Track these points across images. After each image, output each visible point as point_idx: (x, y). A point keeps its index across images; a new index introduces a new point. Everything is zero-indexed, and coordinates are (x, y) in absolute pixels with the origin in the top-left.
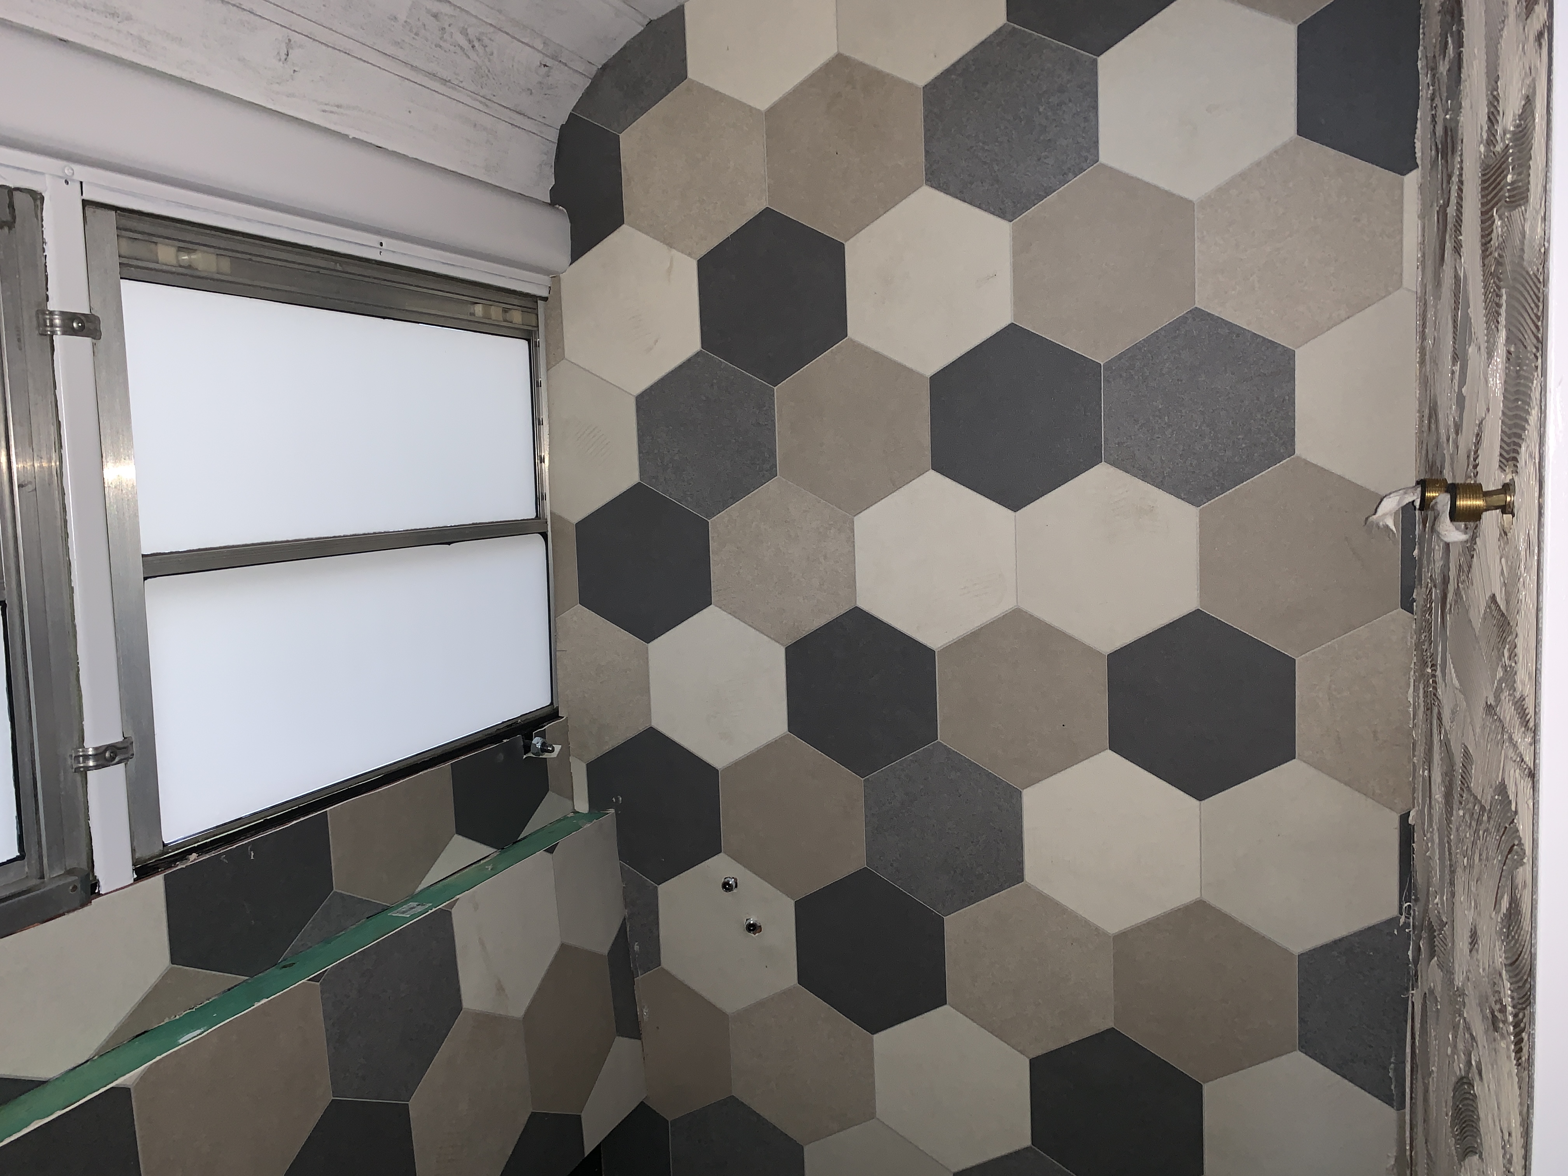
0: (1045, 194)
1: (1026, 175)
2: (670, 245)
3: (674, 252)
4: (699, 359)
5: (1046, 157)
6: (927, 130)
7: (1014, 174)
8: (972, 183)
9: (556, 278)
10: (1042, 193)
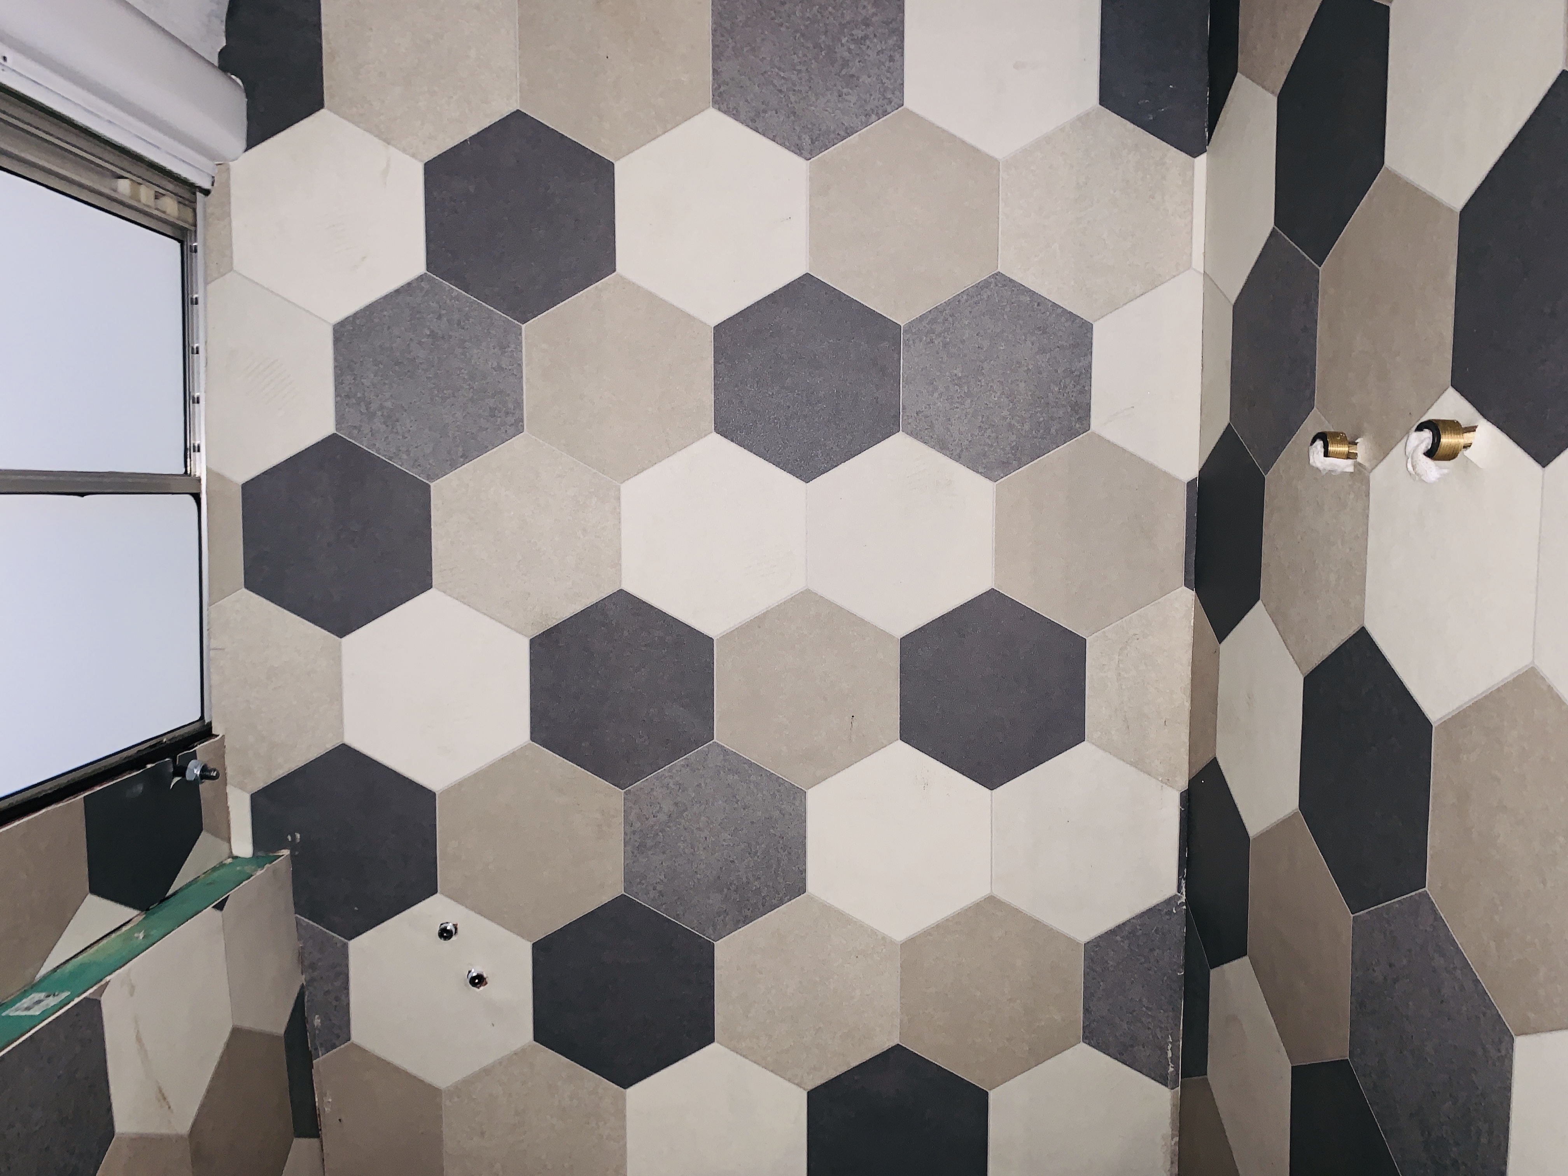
0: (846, 135)
1: (827, 111)
2: (388, 142)
3: (392, 149)
4: (423, 284)
5: (849, 94)
6: (715, 46)
7: (813, 108)
8: (765, 111)
9: (222, 165)
10: (842, 133)
